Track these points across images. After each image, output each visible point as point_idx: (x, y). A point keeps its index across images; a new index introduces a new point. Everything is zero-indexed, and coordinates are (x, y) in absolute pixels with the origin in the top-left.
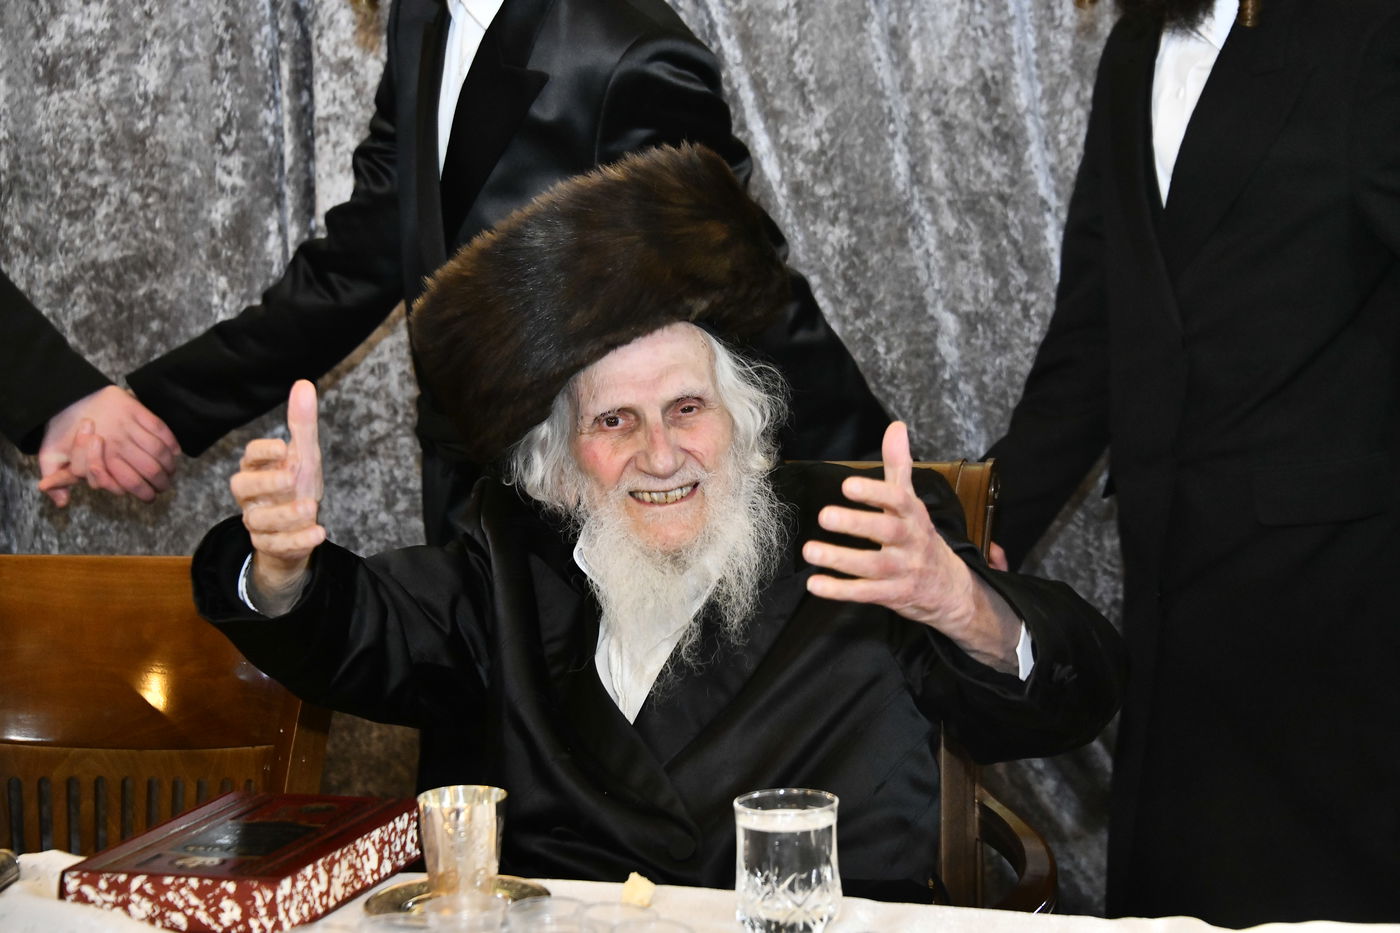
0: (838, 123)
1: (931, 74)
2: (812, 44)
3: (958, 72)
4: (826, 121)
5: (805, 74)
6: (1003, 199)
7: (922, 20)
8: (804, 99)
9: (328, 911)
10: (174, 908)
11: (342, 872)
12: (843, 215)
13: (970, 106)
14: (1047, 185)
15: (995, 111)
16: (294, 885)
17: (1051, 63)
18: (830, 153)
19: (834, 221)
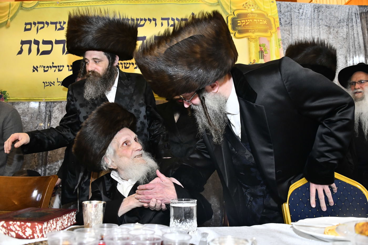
10: (12, 231)
11: (59, 223)
16: (47, 225)
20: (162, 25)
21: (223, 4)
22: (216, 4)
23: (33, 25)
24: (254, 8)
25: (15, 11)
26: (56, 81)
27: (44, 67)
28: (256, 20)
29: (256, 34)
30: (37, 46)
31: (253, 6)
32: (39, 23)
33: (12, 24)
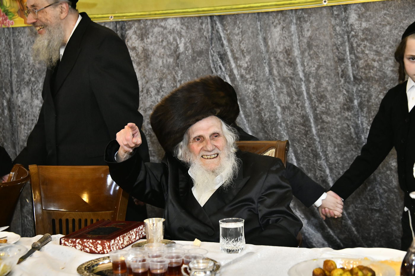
0: (252, 60)
1: (273, 48)
2: (245, 41)
3: (280, 48)
4: (249, 60)
5: (243, 48)
6: (291, 78)
7: (271, 35)
8: (243, 54)
9: (123, 248)
10: (87, 247)
11: (127, 239)
12: (253, 82)
13: (283, 56)
14: (302, 75)
15: (289, 57)
16: (114, 241)
17: (302, 46)
18: (250, 68)
19: (251, 84)
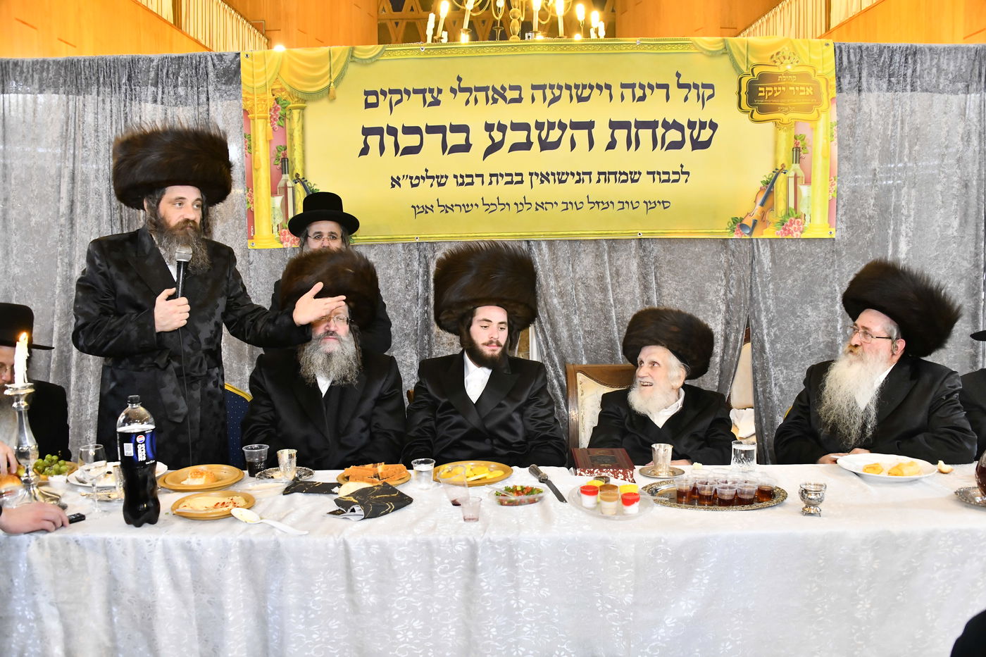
20: (623, 98)
21: (734, 51)
22: (721, 52)
23: (381, 97)
24: (792, 63)
25: (342, 64)
26: (435, 205)
27: (411, 178)
28: (793, 88)
29: (791, 115)
30: (393, 138)
31: (789, 58)
32: (392, 92)
33: (339, 93)
